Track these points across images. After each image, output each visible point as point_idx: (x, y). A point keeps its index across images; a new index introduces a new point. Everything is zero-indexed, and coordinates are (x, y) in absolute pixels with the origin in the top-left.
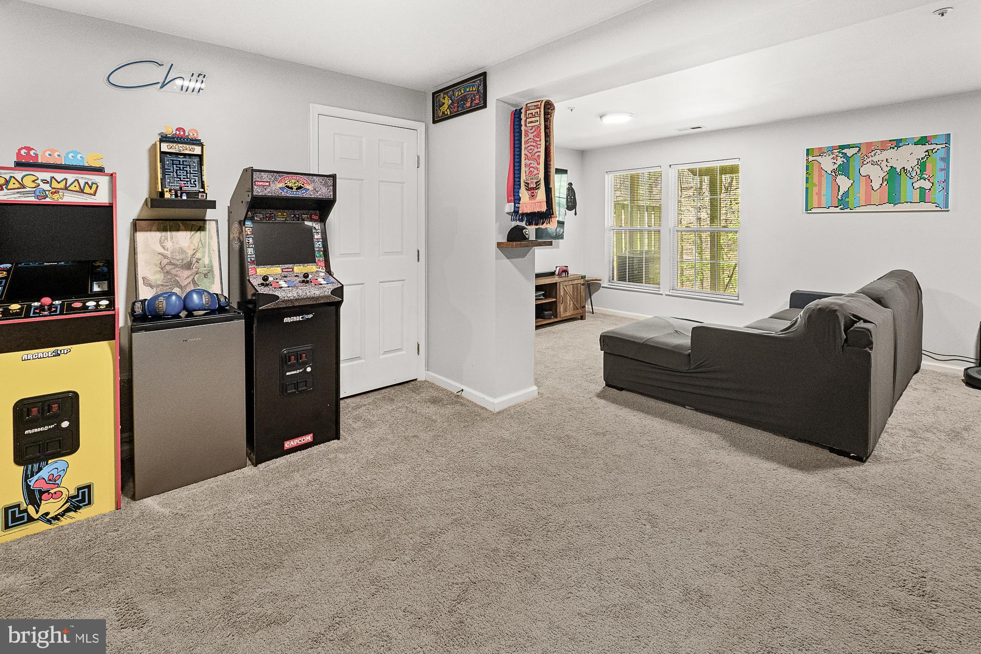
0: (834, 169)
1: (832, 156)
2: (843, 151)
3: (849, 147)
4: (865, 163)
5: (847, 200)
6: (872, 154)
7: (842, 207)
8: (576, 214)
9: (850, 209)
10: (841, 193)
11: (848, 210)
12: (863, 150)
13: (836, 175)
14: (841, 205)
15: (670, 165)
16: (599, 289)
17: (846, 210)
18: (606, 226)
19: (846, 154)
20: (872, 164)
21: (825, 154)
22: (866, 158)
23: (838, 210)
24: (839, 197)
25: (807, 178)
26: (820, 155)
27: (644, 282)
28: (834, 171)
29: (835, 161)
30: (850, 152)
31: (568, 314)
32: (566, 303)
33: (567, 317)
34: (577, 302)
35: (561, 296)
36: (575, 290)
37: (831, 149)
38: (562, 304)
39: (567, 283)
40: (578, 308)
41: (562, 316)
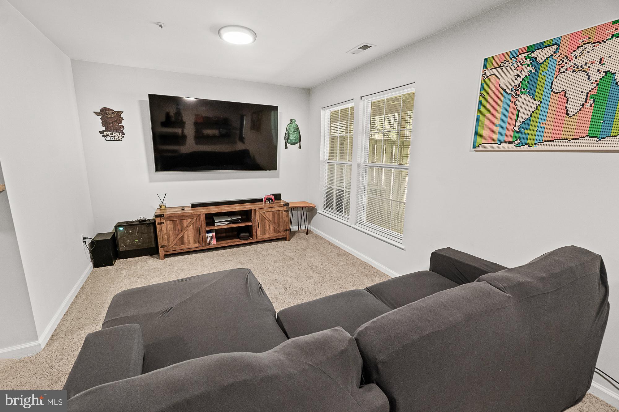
0: (516, 86)
1: (516, 65)
2: (533, 55)
3: (541, 46)
4: (562, 70)
5: (526, 132)
6: (577, 53)
7: (518, 142)
8: (300, 148)
9: (529, 146)
10: (519, 122)
11: (526, 148)
12: (564, 50)
13: (516, 95)
14: (517, 140)
15: (362, 97)
16: (316, 214)
17: (522, 148)
18: (322, 158)
19: (536, 58)
20: (574, 71)
21: (507, 64)
22: (565, 60)
23: (512, 147)
24: (516, 128)
25: (480, 102)
26: (500, 67)
27: (344, 213)
28: (515, 88)
29: (518, 73)
30: (540, 55)
31: (267, 236)
32: (264, 226)
33: (266, 238)
34: (279, 226)
35: (258, 221)
36: (276, 216)
37: (515, 55)
38: (258, 228)
39: (264, 210)
40: (280, 231)
41: (259, 238)
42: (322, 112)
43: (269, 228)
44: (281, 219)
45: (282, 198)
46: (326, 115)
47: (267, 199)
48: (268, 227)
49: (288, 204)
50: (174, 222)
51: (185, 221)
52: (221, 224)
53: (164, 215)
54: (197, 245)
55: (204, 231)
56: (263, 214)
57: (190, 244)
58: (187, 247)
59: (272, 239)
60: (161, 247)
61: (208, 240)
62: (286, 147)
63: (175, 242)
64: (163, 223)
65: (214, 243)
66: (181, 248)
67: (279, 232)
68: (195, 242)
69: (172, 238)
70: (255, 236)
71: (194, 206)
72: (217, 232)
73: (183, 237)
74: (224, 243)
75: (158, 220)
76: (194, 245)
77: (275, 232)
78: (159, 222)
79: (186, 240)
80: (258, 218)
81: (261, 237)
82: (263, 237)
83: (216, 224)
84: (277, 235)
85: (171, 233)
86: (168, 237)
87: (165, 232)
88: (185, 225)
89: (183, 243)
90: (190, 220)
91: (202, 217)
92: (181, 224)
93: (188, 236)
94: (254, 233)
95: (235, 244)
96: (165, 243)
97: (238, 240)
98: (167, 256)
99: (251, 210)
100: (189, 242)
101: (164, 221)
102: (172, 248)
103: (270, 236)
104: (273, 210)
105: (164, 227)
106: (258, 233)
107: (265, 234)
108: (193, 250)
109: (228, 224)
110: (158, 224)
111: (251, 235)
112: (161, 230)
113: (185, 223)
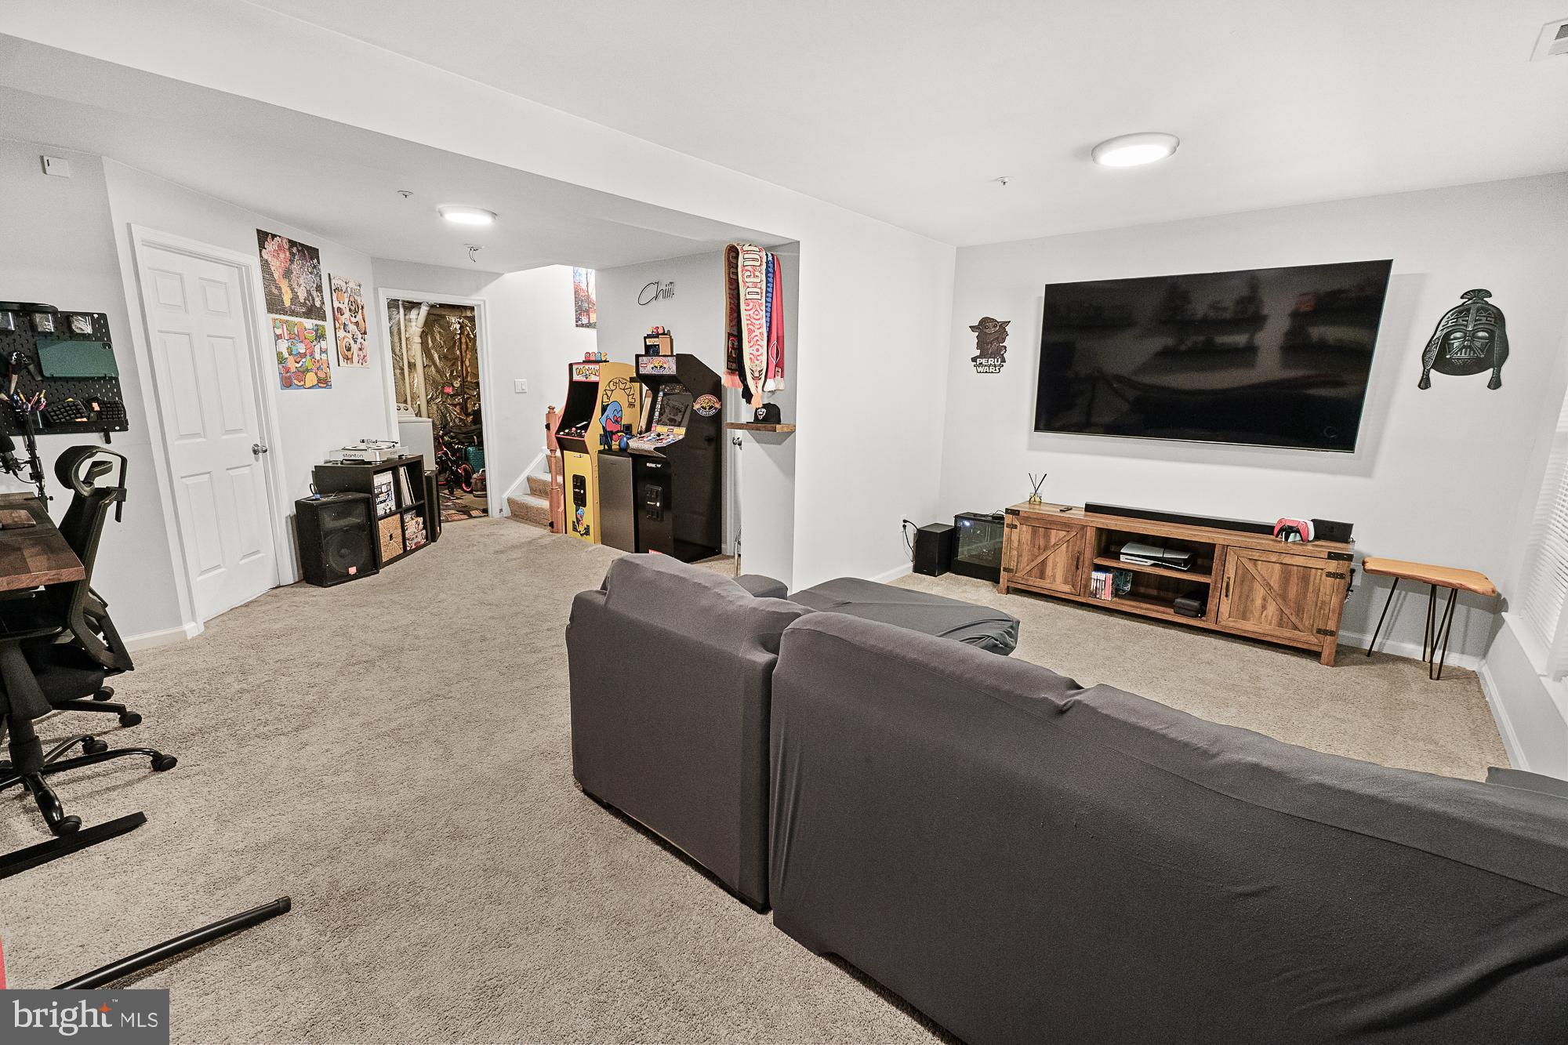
8: (1495, 384)
31: (1249, 627)
32: (1247, 597)
33: (1245, 631)
34: (1299, 610)
35: (1229, 578)
36: (1294, 580)
38: (1227, 596)
39: (1256, 555)
40: (1301, 627)
41: (1223, 623)
43: (1264, 607)
44: (1310, 595)
48: (1258, 602)
50: (1034, 532)
51: (1053, 532)
52: (1132, 558)
53: (1019, 511)
54: (1067, 588)
55: (1087, 563)
56: (1250, 566)
57: (1055, 581)
58: (1048, 586)
59: (1268, 639)
60: (1005, 569)
61: (1093, 585)
62: (1425, 383)
63: (1029, 568)
64: (1016, 527)
65: (1106, 597)
66: (1036, 583)
67: (1296, 628)
68: (1066, 582)
69: (1025, 559)
70: (1213, 614)
72: (1120, 573)
73: (1044, 562)
74: (1127, 606)
75: (1008, 519)
76: (1063, 588)
77: (1280, 624)
78: (1010, 522)
79: (1049, 571)
80: (1231, 571)
81: (1231, 624)
82: (1238, 626)
83: (1123, 558)
84: (1285, 635)
85: (1026, 548)
86: (1019, 556)
87: (1015, 544)
88: (1053, 541)
89: (1042, 575)
90: (1064, 533)
91: (1088, 534)
92: (1047, 537)
93: (1054, 566)
94: (1211, 605)
95: (1154, 615)
96: (1013, 565)
97: (1171, 611)
98: (1009, 591)
99: (1214, 545)
100: (1054, 576)
101: (1018, 524)
102: (1023, 578)
103: (1261, 631)
104: (1287, 560)
105: (1015, 534)
106: (1224, 610)
107: (1244, 616)
108: (1059, 595)
109: (1152, 565)
110: (1007, 527)
111: (1201, 612)
112: (1010, 540)
113: (1055, 535)
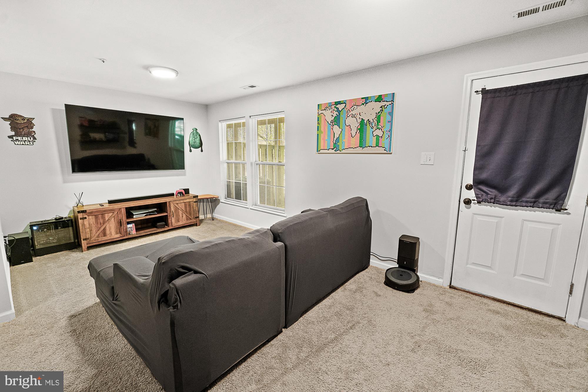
0: (332, 120)
1: (331, 110)
2: (337, 106)
3: (339, 103)
4: (348, 115)
5: (338, 144)
6: (352, 109)
7: (335, 149)
8: (202, 151)
9: (340, 151)
10: (335, 139)
11: (339, 152)
12: (348, 106)
13: (333, 125)
14: (335, 148)
15: (250, 116)
16: (219, 203)
17: (337, 152)
18: (221, 159)
19: (338, 108)
20: (352, 117)
21: (327, 109)
22: (349, 112)
23: (333, 151)
24: (334, 142)
25: (318, 127)
26: (325, 110)
27: (242, 199)
28: (332, 121)
29: (332, 114)
30: (340, 107)
31: (180, 223)
32: (178, 215)
33: (180, 225)
34: (190, 214)
35: (172, 211)
36: (187, 206)
37: (330, 105)
38: (173, 217)
39: (178, 202)
40: (191, 218)
41: (174, 225)
42: (220, 124)
43: (182, 216)
44: (192, 209)
45: (191, 192)
46: (223, 126)
47: (178, 193)
48: (181, 215)
49: (197, 196)
50: (96, 217)
51: (106, 215)
52: (138, 216)
53: (86, 210)
54: (118, 235)
55: (124, 223)
56: (176, 205)
57: (112, 235)
58: (109, 238)
59: (185, 225)
60: (84, 240)
61: (129, 230)
62: (191, 151)
63: (98, 234)
64: (86, 218)
65: (134, 233)
66: (103, 239)
67: (191, 219)
68: (117, 233)
69: (94, 231)
70: (171, 224)
71: (110, 202)
72: (136, 223)
73: (104, 229)
74: (142, 233)
75: (80, 216)
76: (116, 236)
77: (187, 220)
78: (82, 217)
79: (108, 232)
80: (173, 209)
81: (176, 225)
82: (178, 225)
83: (134, 217)
84: (189, 222)
85: (93, 226)
86: (91, 230)
87: (87, 226)
88: (107, 219)
89: (105, 235)
90: (112, 214)
91: (123, 211)
92: (103, 218)
93: (110, 229)
94: (169, 222)
95: (154, 232)
96: (88, 236)
97: (155, 229)
98: (89, 248)
99: (166, 203)
100: (111, 233)
101: (87, 216)
102: (94, 240)
103: (183, 223)
104: (185, 201)
105: (86, 222)
106: (173, 221)
107: (179, 221)
108: (115, 240)
109: (145, 216)
110: (80, 219)
111: (167, 224)
112: (83, 225)
113: (107, 216)
